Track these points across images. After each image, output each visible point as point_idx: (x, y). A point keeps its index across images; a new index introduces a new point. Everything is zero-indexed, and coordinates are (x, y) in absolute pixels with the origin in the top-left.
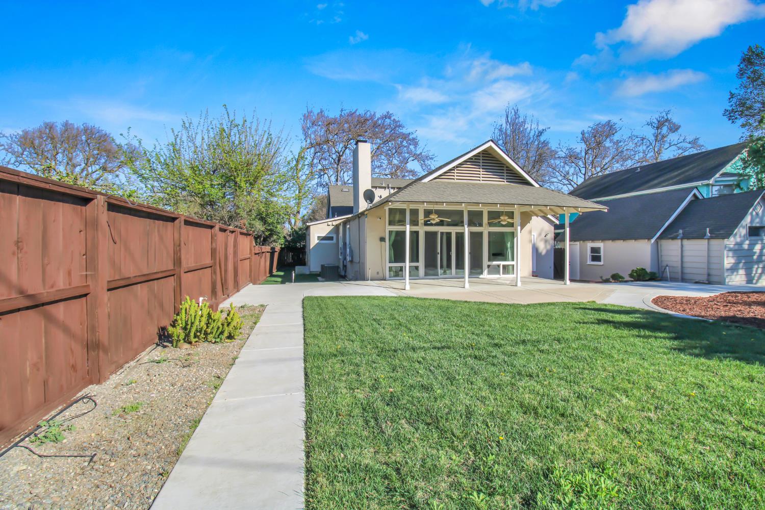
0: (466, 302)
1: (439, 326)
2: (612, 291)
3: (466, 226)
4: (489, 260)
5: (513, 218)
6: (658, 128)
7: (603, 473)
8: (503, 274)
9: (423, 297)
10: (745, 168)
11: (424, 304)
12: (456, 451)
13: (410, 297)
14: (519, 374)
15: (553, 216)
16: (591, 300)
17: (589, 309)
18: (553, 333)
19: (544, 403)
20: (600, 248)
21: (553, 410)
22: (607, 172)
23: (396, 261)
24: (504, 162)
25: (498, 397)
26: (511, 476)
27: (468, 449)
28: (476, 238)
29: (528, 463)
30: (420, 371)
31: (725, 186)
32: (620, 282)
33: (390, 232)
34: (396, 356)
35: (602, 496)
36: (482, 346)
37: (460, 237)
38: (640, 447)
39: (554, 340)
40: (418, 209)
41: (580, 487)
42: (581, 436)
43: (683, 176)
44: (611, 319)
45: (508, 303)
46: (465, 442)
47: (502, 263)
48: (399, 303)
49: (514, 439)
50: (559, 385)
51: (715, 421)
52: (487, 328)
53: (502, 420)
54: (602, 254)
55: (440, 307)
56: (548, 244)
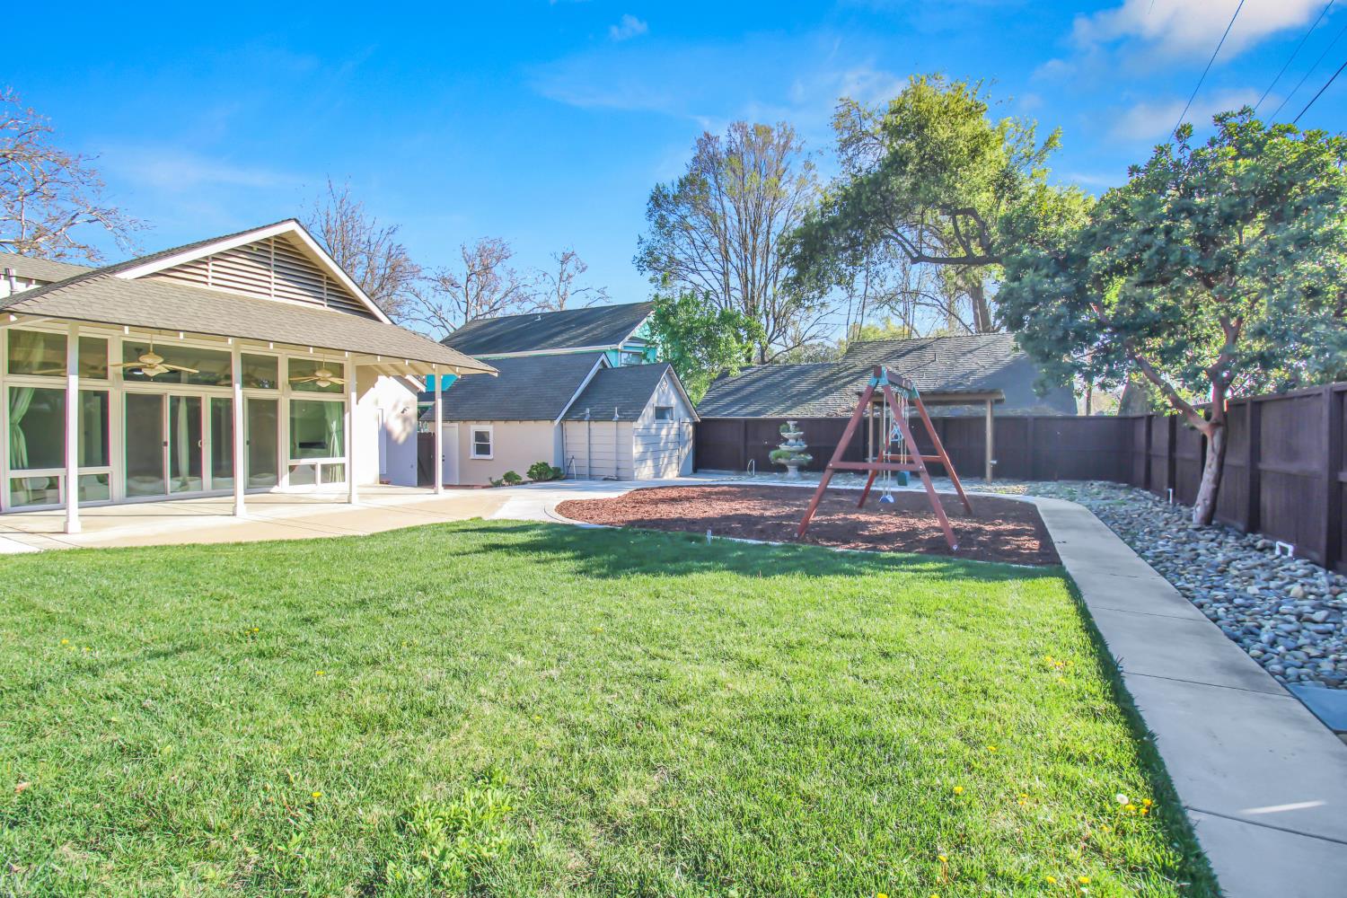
0: (239, 544)
1: (169, 604)
2: (506, 499)
3: (237, 386)
4: (293, 456)
5: (341, 376)
6: (562, 263)
7: (490, 783)
8: (323, 481)
9: (123, 545)
10: (652, 334)
11: (126, 560)
12: (215, 860)
13: (82, 550)
14: (354, 663)
15: (417, 378)
16: (474, 516)
17: (471, 531)
18: (415, 579)
19: (398, 704)
20: (488, 433)
21: (415, 711)
22: (499, 315)
23: (36, 461)
25: (311, 720)
26: (338, 857)
27: (245, 844)
28: (262, 414)
29: (369, 818)
30: (113, 719)
31: (634, 354)
32: (518, 484)
33: (15, 392)
34: (38, 701)
35: (489, 820)
36: (274, 630)
37: (223, 411)
38: (539, 724)
39: (417, 590)
40: (106, 340)
41: (457, 820)
42: (457, 737)
43: (590, 334)
44: (503, 542)
45: (332, 536)
46: (236, 835)
47: (320, 461)
48: (45, 566)
49: (344, 786)
50: (423, 666)
51: (623, 658)
52: (287, 590)
53: (318, 761)
54: (491, 443)
55: (170, 564)
56: (407, 423)
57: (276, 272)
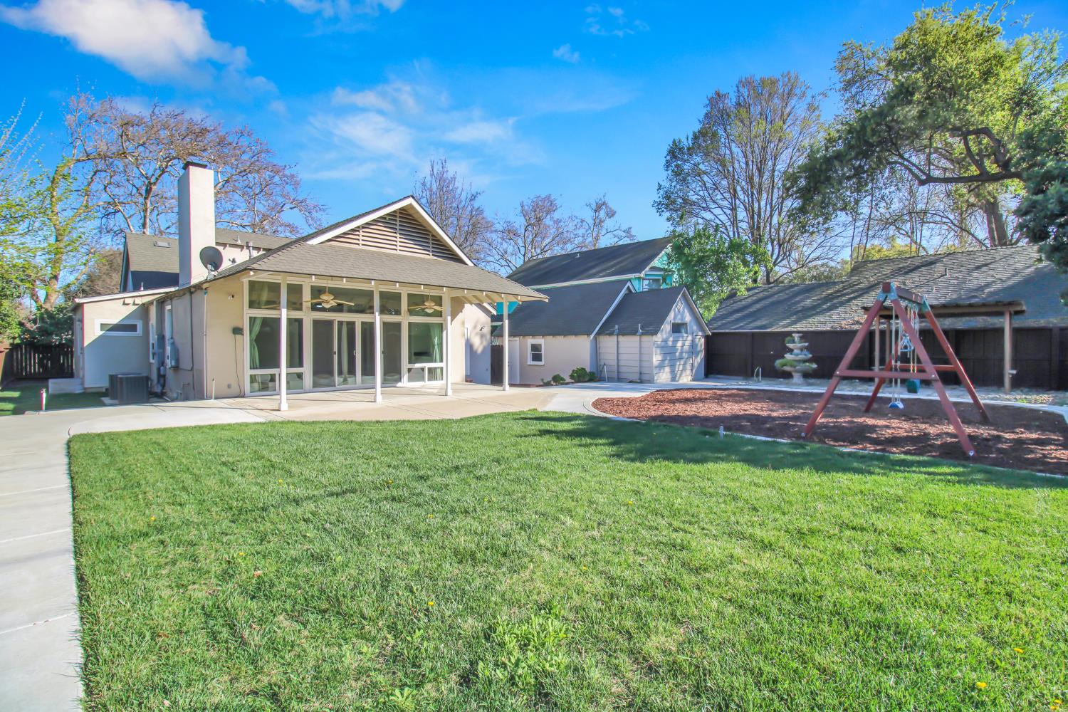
0: (378, 422)
1: (338, 460)
2: (553, 396)
3: (377, 314)
4: (410, 362)
5: (441, 305)
6: (596, 211)
7: (550, 613)
8: (429, 380)
9: (310, 420)
10: (669, 264)
11: (312, 429)
12: (368, 640)
13: (289, 422)
14: (452, 511)
15: (490, 304)
16: (532, 407)
17: (530, 419)
18: (491, 453)
19: (483, 544)
20: (540, 345)
21: (494, 551)
22: (548, 255)
23: (263, 366)
24: (428, 228)
25: (426, 549)
26: (446, 652)
27: (386, 632)
28: (392, 331)
29: (465, 626)
30: (308, 535)
31: (654, 280)
32: (562, 384)
33: (253, 320)
34: (266, 518)
35: (550, 642)
36: (401, 483)
37: (368, 329)
38: (585, 573)
39: (493, 461)
40: (301, 285)
41: (527, 638)
42: (525, 575)
43: (618, 266)
44: (553, 429)
45: (436, 419)
46: (380, 624)
47: (427, 365)
48: (270, 431)
49: (448, 600)
50: (499, 518)
51: (650, 528)
52: (408, 455)
53: (431, 579)
54: (543, 352)
55: (339, 433)
56: (484, 340)
57: (400, 234)
